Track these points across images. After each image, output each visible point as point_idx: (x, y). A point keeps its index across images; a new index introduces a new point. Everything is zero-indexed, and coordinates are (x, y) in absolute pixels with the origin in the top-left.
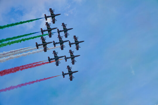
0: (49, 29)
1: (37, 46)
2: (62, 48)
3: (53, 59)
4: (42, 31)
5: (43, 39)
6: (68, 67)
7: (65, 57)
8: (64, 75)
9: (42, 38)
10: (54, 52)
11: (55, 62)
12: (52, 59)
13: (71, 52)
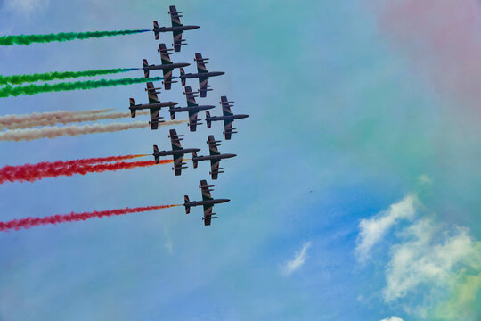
0: (167, 65)
1: (134, 108)
2: (193, 127)
3: (169, 153)
4: (147, 68)
5: (152, 92)
6: (203, 183)
7: (195, 156)
8: (188, 205)
9: (148, 87)
10: (173, 132)
11: (172, 165)
12: (164, 153)
13: (212, 143)
